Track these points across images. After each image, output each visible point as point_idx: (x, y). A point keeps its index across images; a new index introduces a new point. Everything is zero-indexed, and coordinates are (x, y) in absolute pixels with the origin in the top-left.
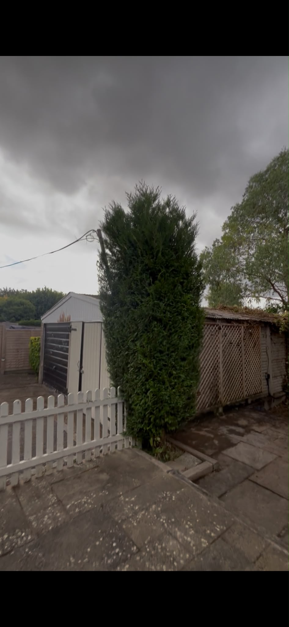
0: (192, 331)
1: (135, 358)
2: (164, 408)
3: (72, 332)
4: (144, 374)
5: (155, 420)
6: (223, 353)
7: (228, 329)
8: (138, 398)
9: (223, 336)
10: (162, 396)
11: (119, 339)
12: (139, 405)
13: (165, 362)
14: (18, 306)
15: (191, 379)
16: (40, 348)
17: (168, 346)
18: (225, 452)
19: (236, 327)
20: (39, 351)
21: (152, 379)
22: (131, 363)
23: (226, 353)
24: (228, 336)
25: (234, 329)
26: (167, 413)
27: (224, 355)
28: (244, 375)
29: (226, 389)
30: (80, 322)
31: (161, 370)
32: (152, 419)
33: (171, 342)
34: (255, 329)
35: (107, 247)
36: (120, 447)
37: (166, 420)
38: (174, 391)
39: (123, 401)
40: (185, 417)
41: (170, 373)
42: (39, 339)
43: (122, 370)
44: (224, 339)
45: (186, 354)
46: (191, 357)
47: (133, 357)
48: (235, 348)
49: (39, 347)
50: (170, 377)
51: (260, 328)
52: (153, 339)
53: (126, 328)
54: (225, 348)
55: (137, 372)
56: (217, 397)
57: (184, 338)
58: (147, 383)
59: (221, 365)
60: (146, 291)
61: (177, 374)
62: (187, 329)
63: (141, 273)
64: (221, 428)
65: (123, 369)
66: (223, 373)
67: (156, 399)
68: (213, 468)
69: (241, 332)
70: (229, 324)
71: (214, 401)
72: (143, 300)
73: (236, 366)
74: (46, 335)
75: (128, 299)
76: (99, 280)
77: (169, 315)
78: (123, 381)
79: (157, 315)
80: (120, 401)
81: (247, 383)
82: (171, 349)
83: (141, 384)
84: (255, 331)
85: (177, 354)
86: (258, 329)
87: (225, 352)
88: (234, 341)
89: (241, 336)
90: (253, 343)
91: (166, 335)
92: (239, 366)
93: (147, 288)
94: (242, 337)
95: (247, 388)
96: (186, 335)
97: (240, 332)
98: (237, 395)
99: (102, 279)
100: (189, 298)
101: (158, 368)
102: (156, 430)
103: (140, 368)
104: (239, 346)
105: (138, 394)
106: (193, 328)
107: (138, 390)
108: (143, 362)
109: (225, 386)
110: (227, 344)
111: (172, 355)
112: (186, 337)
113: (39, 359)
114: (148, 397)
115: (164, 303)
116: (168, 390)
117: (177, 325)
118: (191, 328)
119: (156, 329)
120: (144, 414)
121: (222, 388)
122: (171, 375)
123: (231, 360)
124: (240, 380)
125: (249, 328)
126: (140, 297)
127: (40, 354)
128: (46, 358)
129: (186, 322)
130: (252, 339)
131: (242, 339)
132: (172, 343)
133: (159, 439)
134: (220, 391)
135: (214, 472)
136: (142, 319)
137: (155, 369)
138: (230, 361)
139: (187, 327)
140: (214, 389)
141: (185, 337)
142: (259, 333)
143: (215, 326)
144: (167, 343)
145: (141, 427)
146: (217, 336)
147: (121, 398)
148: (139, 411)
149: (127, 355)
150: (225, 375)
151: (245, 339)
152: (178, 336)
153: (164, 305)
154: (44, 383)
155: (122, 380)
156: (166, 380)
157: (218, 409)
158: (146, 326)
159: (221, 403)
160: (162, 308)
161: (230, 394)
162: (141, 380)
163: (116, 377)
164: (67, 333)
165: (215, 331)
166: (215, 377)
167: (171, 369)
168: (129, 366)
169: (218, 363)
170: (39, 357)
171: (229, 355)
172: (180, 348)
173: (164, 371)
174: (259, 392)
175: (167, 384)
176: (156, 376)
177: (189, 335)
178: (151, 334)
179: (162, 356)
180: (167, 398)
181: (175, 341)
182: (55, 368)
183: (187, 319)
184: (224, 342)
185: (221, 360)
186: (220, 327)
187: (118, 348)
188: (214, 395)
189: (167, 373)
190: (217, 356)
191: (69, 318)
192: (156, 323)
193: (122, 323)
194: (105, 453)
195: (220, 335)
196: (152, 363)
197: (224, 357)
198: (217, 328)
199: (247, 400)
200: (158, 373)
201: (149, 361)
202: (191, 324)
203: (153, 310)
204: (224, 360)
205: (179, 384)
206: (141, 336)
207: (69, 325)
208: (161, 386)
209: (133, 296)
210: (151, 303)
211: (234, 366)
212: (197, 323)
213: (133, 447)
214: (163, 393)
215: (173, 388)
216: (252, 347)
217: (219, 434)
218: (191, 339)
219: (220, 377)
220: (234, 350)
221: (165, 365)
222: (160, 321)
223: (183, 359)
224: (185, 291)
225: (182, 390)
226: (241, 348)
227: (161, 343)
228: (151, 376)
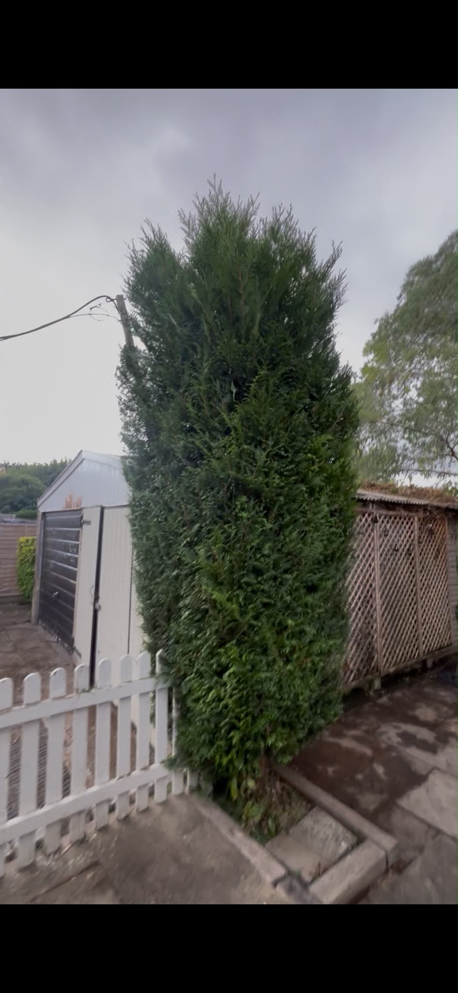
0: (330, 522)
1: (194, 586)
2: (266, 713)
3: (85, 526)
4: (214, 629)
5: (242, 741)
6: (380, 569)
7: (390, 522)
8: (202, 685)
9: (380, 536)
10: (261, 682)
11: (159, 539)
12: (204, 702)
13: (269, 597)
14: (19, 486)
15: (329, 636)
16: (34, 558)
17: (275, 556)
18: (404, 802)
19: (405, 519)
20: (33, 562)
21: (234, 642)
22: (187, 596)
23: (387, 570)
24: (391, 537)
25: (400, 522)
26: (274, 724)
27: (383, 573)
28: (420, 612)
29: (388, 641)
30: (97, 506)
31: (256, 618)
32: (234, 741)
33: (283, 546)
34: (438, 522)
35: (138, 334)
36: (160, 795)
37: (270, 741)
38: (289, 667)
39: (167, 685)
40: (315, 727)
41: (280, 624)
42: (33, 540)
43: (166, 613)
44: (383, 540)
45: (319, 576)
46: (329, 584)
47: (190, 583)
48: (404, 559)
49: (33, 555)
50: (279, 633)
51: (446, 520)
52: (238, 541)
53: (174, 513)
54: (384, 559)
55: (199, 620)
56: (371, 658)
57: (312, 537)
58: (222, 650)
59: (378, 595)
60: (222, 422)
61: (296, 625)
62: (320, 516)
63: (210, 379)
64: (384, 728)
65: (169, 610)
66: (381, 609)
67: (245, 692)
68: (387, 862)
69: (414, 528)
70: (391, 513)
71: (364, 667)
72: (213, 444)
73: (405, 595)
74: (46, 534)
75: (179, 444)
76: (122, 411)
77: (277, 481)
78: (168, 638)
79: (249, 478)
80: (160, 686)
81: (425, 628)
82: (284, 565)
83: (208, 650)
84: (438, 526)
85: (297, 576)
86: (443, 522)
87: (385, 569)
88: (401, 546)
89: (414, 537)
90: (434, 549)
91: (271, 529)
92: (410, 595)
93: (225, 416)
94: (416, 537)
95: (426, 637)
96: (317, 529)
97: (412, 528)
98: (407, 653)
99: (128, 407)
100: (324, 445)
101: (251, 614)
102: (246, 762)
103: (207, 611)
104: (410, 555)
105: (200, 675)
106: (332, 515)
107: (202, 665)
108: (214, 597)
109: (386, 635)
110: (389, 550)
111: (287, 580)
112: (318, 536)
113: (33, 578)
114: (225, 684)
115: (264, 449)
116: (276, 667)
117: (296, 506)
118: (329, 515)
119: (244, 515)
120: (217, 726)
121: (379, 640)
122: (282, 628)
123: (396, 582)
124: (413, 622)
125: (427, 522)
126: (207, 438)
127: (35, 569)
128: (44, 576)
129: (319, 500)
130: (433, 542)
131: (416, 542)
132: (285, 550)
133: (251, 784)
134: (376, 646)
135: (391, 871)
136: (212, 489)
137: (243, 613)
138: (394, 586)
139: (319, 512)
140: (365, 643)
141: (315, 535)
142: (445, 530)
143: (366, 515)
144: (272, 550)
145: (209, 756)
146: (369, 536)
147: (162, 680)
148: (204, 716)
149: (177, 577)
150: (386, 615)
151: (421, 543)
152: (300, 533)
153: (264, 454)
154: (40, 622)
155: (164, 636)
156: (270, 642)
157: (371, 682)
158: (221, 507)
159: (377, 670)
160: (260, 463)
161: (395, 652)
162: (207, 641)
163: (155, 627)
164: (78, 529)
165: (366, 525)
166: (366, 618)
167: (284, 614)
168: (181, 604)
169: (373, 591)
170: (32, 574)
171: (392, 574)
172: (304, 562)
173: (264, 620)
174: (446, 645)
175: (274, 652)
176: (244, 633)
177: (325, 529)
178: (233, 527)
179: (259, 583)
180: (273, 689)
181: (292, 545)
182: (58, 596)
183: (319, 492)
184: (383, 546)
185: (377, 584)
186: (376, 518)
187: (157, 561)
188: (365, 654)
189: (273, 624)
190: (370, 576)
191: (80, 502)
192: (244, 499)
193: (166, 504)
194: (123, 816)
195: (375, 534)
196: (234, 600)
197: (383, 577)
198: (369, 520)
199: (424, 662)
200: (252, 627)
201: (227, 595)
202: (328, 505)
203: (239, 469)
204: (383, 583)
205: (300, 650)
206: (209, 531)
207: (80, 514)
208: (258, 658)
209: (192, 436)
210: (234, 449)
211: (401, 596)
212: (343, 502)
213: (192, 791)
214: (263, 675)
215: (288, 661)
216: (432, 558)
217: (383, 746)
218: (328, 540)
219: (376, 619)
220: (401, 563)
221: (266, 605)
222: (256, 495)
223: (312, 589)
224: (316, 425)
225: (309, 665)
226: (413, 559)
227: (259, 549)
228: (232, 632)
